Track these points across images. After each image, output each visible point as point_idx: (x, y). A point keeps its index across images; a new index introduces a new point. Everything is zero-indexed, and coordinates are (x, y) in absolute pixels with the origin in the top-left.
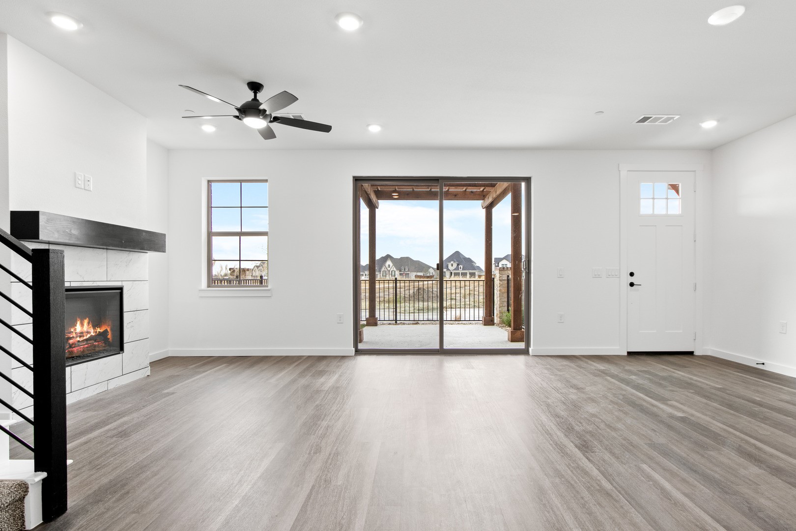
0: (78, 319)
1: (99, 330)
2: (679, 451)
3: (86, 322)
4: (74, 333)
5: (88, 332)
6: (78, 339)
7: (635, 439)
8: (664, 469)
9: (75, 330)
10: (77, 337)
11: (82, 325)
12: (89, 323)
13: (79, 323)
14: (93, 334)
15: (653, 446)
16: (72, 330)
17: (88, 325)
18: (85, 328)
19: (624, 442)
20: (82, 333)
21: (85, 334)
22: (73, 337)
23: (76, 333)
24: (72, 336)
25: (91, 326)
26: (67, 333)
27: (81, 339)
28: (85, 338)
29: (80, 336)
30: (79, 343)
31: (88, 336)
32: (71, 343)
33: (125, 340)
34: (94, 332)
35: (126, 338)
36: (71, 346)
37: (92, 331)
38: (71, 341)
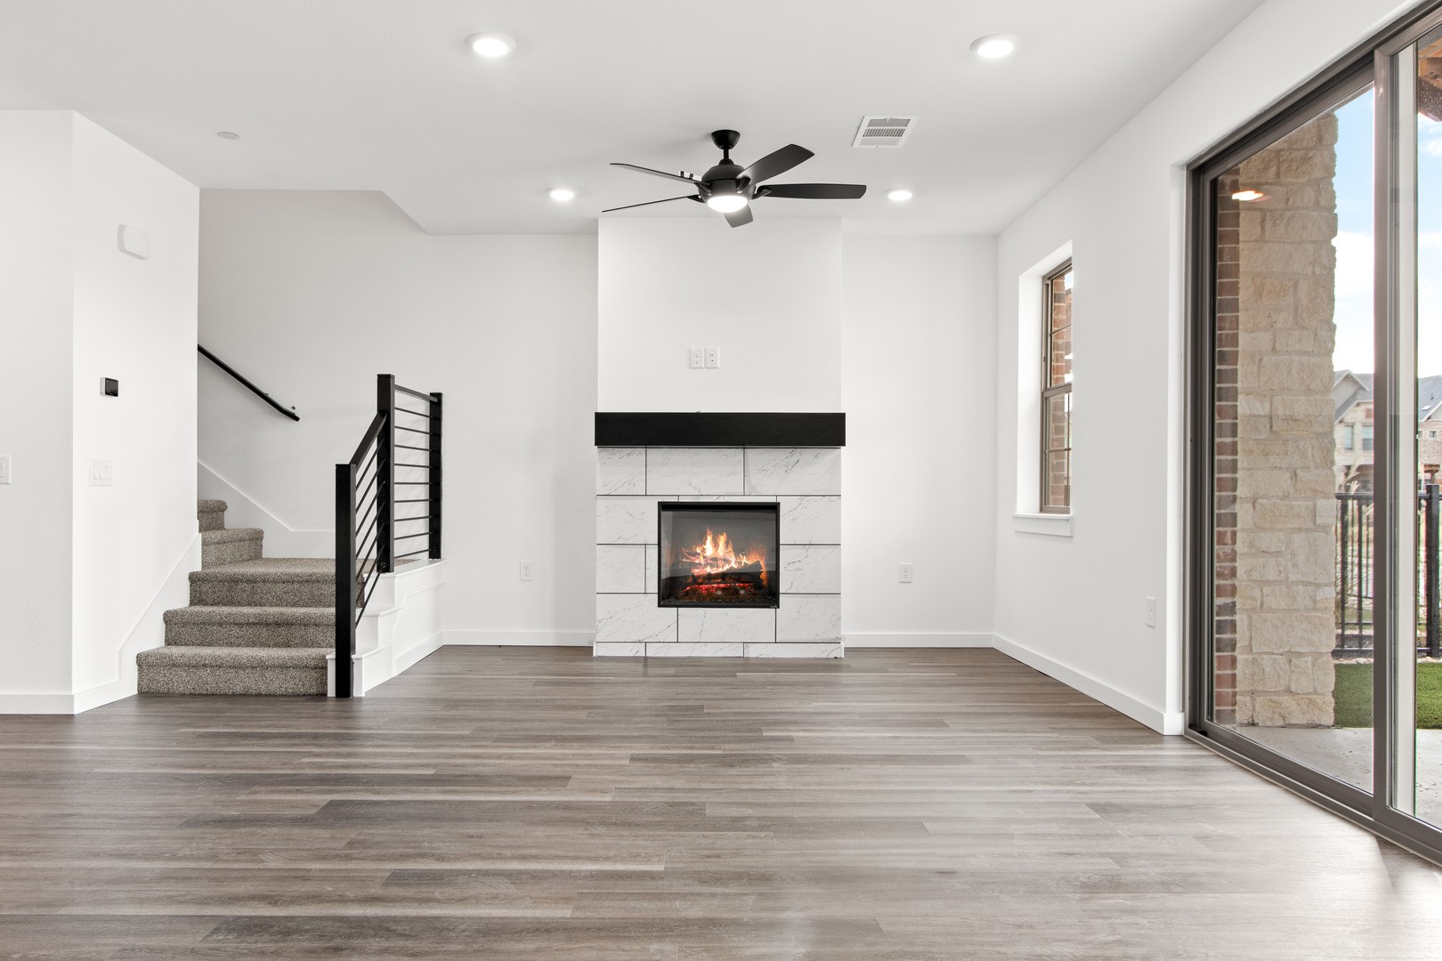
1: (744, 560)
3: (722, 539)
4: (702, 558)
5: (726, 561)
6: (709, 570)
9: (704, 550)
10: (706, 566)
11: (716, 545)
12: (727, 543)
13: (709, 539)
14: (735, 567)
16: (698, 550)
17: (727, 547)
18: (721, 551)
20: (715, 559)
21: (720, 563)
22: (700, 564)
23: (704, 557)
24: (697, 562)
25: (731, 549)
26: (688, 554)
27: (714, 571)
28: (720, 570)
29: (712, 566)
30: (710, 577)
31: (726, 568)
32: (696, 574)
33: (782, 589)
34: (735, 562)
35: (784, 586)
36: (695, 578)
37: (733, 559)
38: (696, 572)
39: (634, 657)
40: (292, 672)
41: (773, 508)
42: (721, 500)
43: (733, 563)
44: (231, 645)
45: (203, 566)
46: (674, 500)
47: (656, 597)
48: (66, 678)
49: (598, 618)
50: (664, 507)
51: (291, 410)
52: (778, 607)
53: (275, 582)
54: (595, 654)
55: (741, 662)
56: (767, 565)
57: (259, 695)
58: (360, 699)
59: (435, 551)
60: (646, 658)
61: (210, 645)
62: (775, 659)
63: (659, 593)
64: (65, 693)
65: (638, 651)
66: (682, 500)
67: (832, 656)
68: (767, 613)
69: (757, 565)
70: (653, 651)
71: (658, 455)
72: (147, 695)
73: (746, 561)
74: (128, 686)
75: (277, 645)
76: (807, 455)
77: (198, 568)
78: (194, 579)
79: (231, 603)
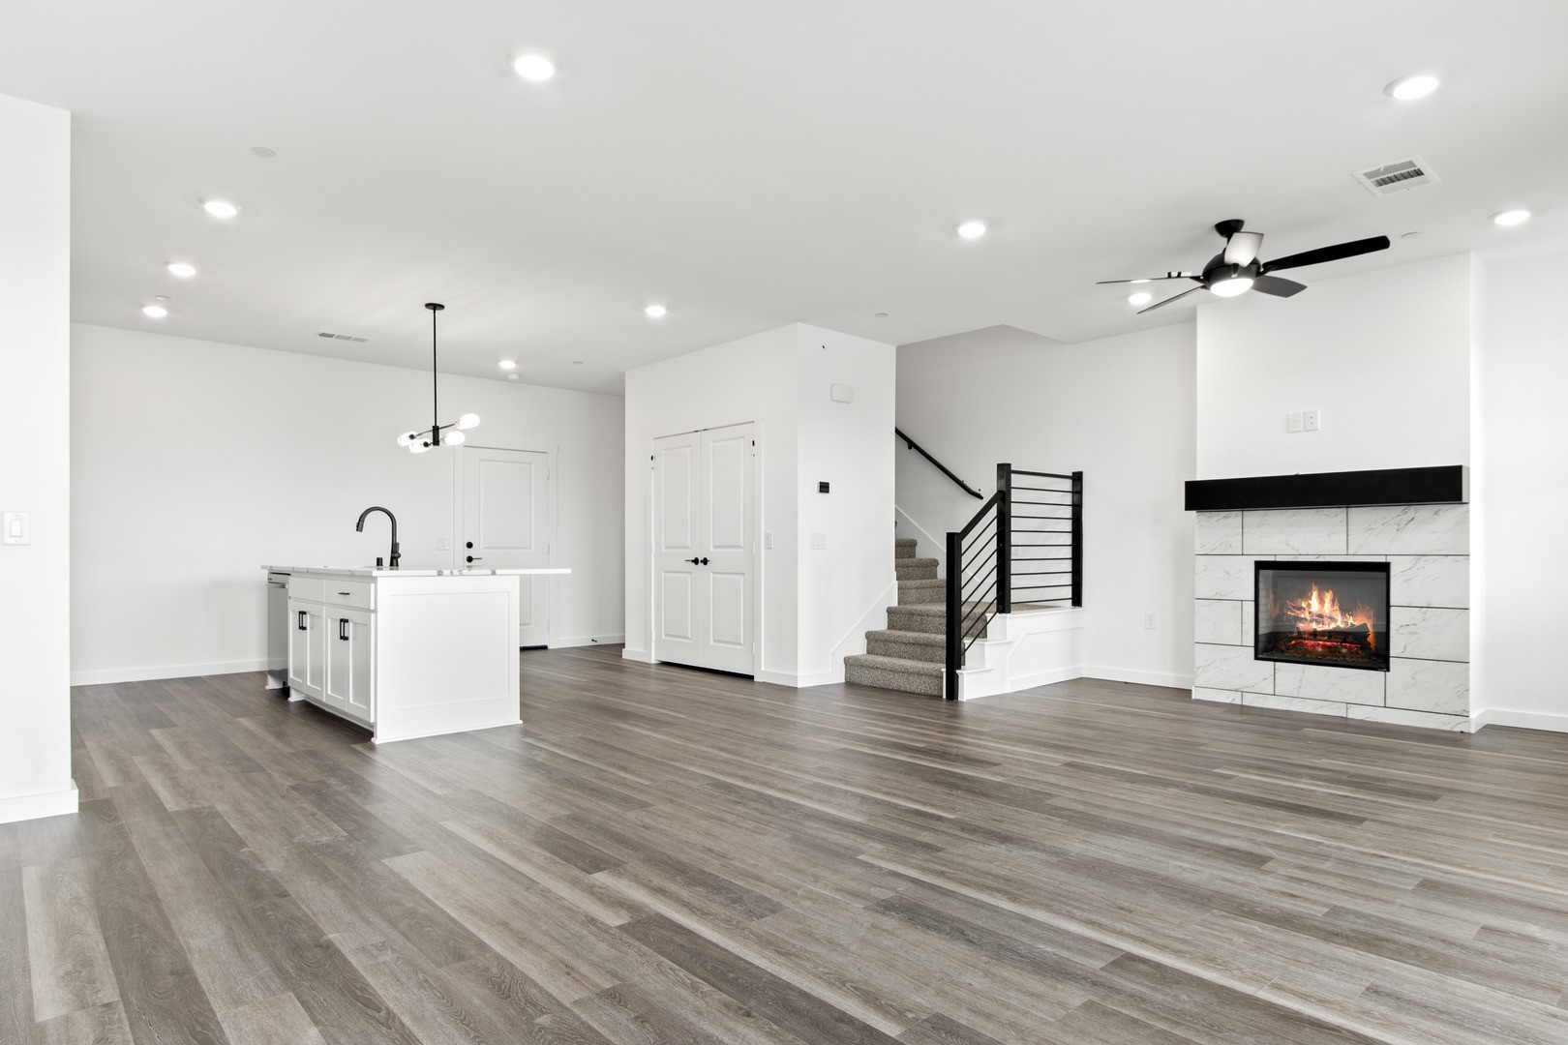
0: (1314, 587)
1: (1351, 620)
2: (609, 807)
3: (1328, 597)
4: (1307, 613)
5: (1332, 619)
6: (1314, 626)
7: (667, 808)
8: (626, 785)
9: (1309, 605)
10: (1311, 621)
11: (1322, 601)
12: (1333, 601)
13: (1315, 595)
14: (1342, 626)
15: (643, 805)
16: (1304, 605)
17: (1333, 605)
18: (1327, 609)
19: (682, 801)
20: (1321, 616)
21: (1326, 621)
22: (1305, 619)
23: (1310, 613)
24: (1302, 616)
25: (1337, 607)
26: (1294, 607)
27: (1320, 628)
28: (1326, 628)
29: (1318, 622)
30: (1315, 634)
31: (1332, 626)
32: (1301, 630)
33: (1393, 652)
34: (1342, 622)
35: (1395, 649)
36: (1300, 635)
37: (1339, 618)
38: (1302, 626)
39: (1231, 704)
40: (924, 679)
41: (1384, 568)
42: (1321, 559)
43: (1340, 622)
44: (900, 657)
45: (899, 604)
46: (1272, 559)
47: (1252, 651)
48: (794, 665)
49: (1197, 664)
50: (1260, 566)
51: (978, 492)
52: (1388, 670)
53: (934, 616)
54: (1194, 696)
55: (1344, 721)
56: (1374, 626)
57: (906, 692)
58: (962, 702)
59: (1077, 600)
60: (1242, 706)
61: (890, 656)
62: (1382, 724)
63: (1256, 647)
64: (794, 674)
65: (1235, 699)
66: (1279, 559)
67: (1458, 729)
68: (1376, 676)
69: (1365, 625)
70: (1250, 701)
71: (1254, 518)
72: (850, 685)
73: (1353, 622)
74: (838, 676)
75: (926, 660)
76: (1424, 512)
77: (895, 604)
78: (890, 611)
79: (910, 629)
